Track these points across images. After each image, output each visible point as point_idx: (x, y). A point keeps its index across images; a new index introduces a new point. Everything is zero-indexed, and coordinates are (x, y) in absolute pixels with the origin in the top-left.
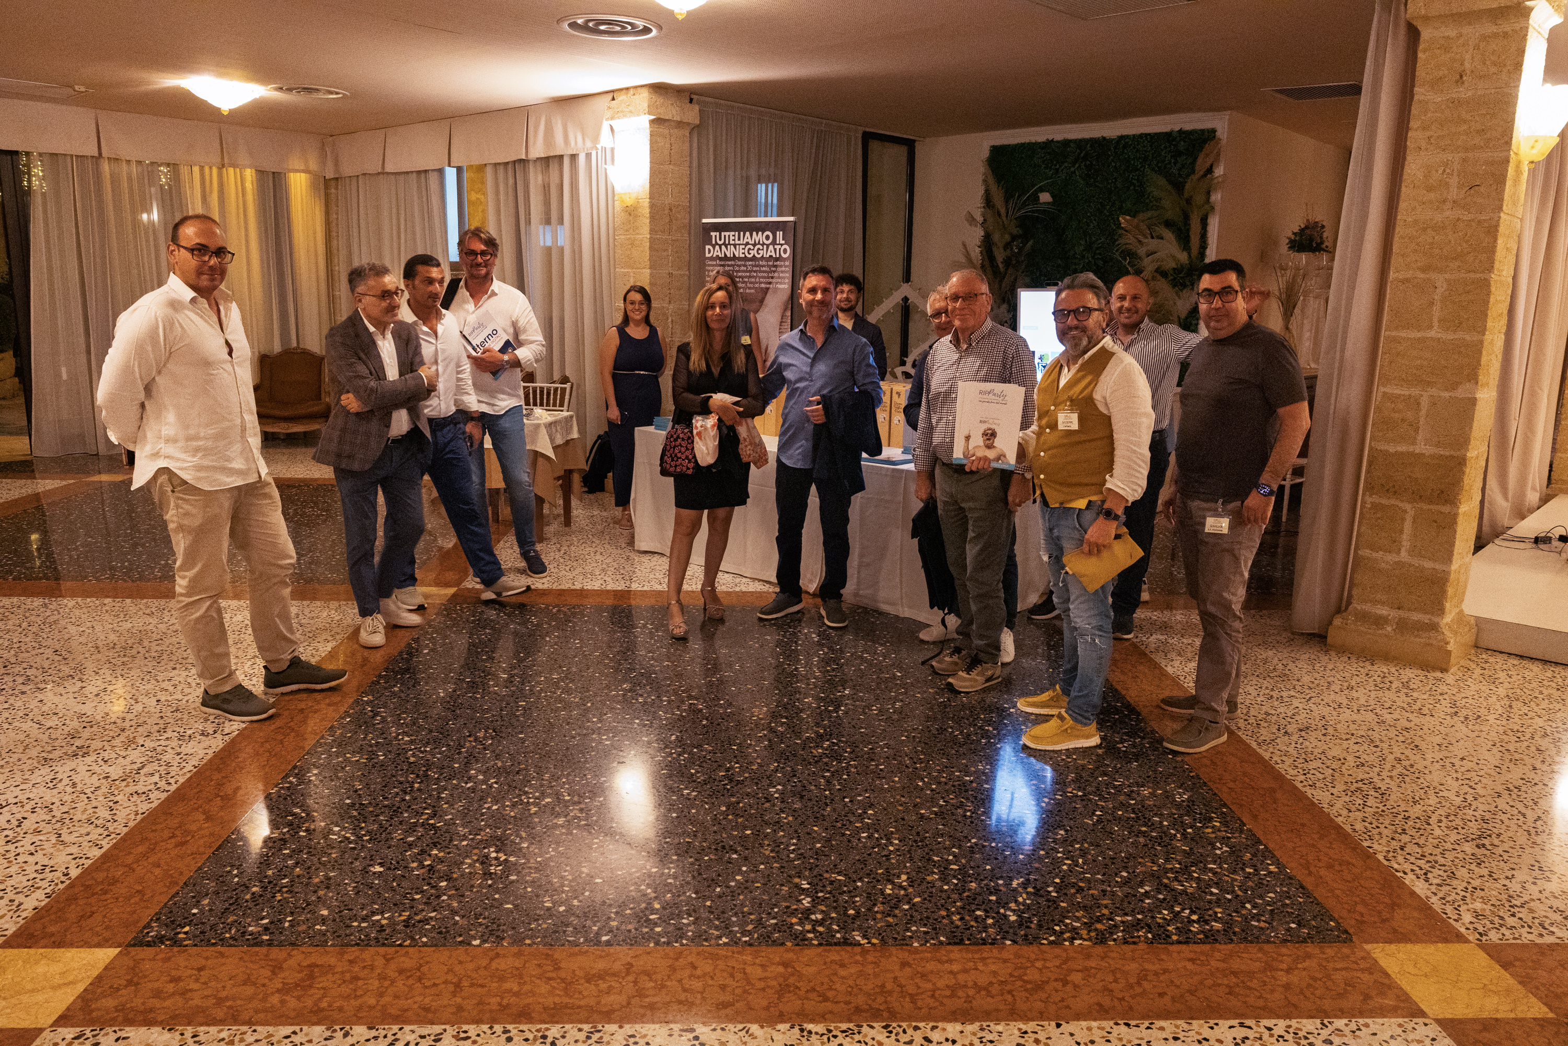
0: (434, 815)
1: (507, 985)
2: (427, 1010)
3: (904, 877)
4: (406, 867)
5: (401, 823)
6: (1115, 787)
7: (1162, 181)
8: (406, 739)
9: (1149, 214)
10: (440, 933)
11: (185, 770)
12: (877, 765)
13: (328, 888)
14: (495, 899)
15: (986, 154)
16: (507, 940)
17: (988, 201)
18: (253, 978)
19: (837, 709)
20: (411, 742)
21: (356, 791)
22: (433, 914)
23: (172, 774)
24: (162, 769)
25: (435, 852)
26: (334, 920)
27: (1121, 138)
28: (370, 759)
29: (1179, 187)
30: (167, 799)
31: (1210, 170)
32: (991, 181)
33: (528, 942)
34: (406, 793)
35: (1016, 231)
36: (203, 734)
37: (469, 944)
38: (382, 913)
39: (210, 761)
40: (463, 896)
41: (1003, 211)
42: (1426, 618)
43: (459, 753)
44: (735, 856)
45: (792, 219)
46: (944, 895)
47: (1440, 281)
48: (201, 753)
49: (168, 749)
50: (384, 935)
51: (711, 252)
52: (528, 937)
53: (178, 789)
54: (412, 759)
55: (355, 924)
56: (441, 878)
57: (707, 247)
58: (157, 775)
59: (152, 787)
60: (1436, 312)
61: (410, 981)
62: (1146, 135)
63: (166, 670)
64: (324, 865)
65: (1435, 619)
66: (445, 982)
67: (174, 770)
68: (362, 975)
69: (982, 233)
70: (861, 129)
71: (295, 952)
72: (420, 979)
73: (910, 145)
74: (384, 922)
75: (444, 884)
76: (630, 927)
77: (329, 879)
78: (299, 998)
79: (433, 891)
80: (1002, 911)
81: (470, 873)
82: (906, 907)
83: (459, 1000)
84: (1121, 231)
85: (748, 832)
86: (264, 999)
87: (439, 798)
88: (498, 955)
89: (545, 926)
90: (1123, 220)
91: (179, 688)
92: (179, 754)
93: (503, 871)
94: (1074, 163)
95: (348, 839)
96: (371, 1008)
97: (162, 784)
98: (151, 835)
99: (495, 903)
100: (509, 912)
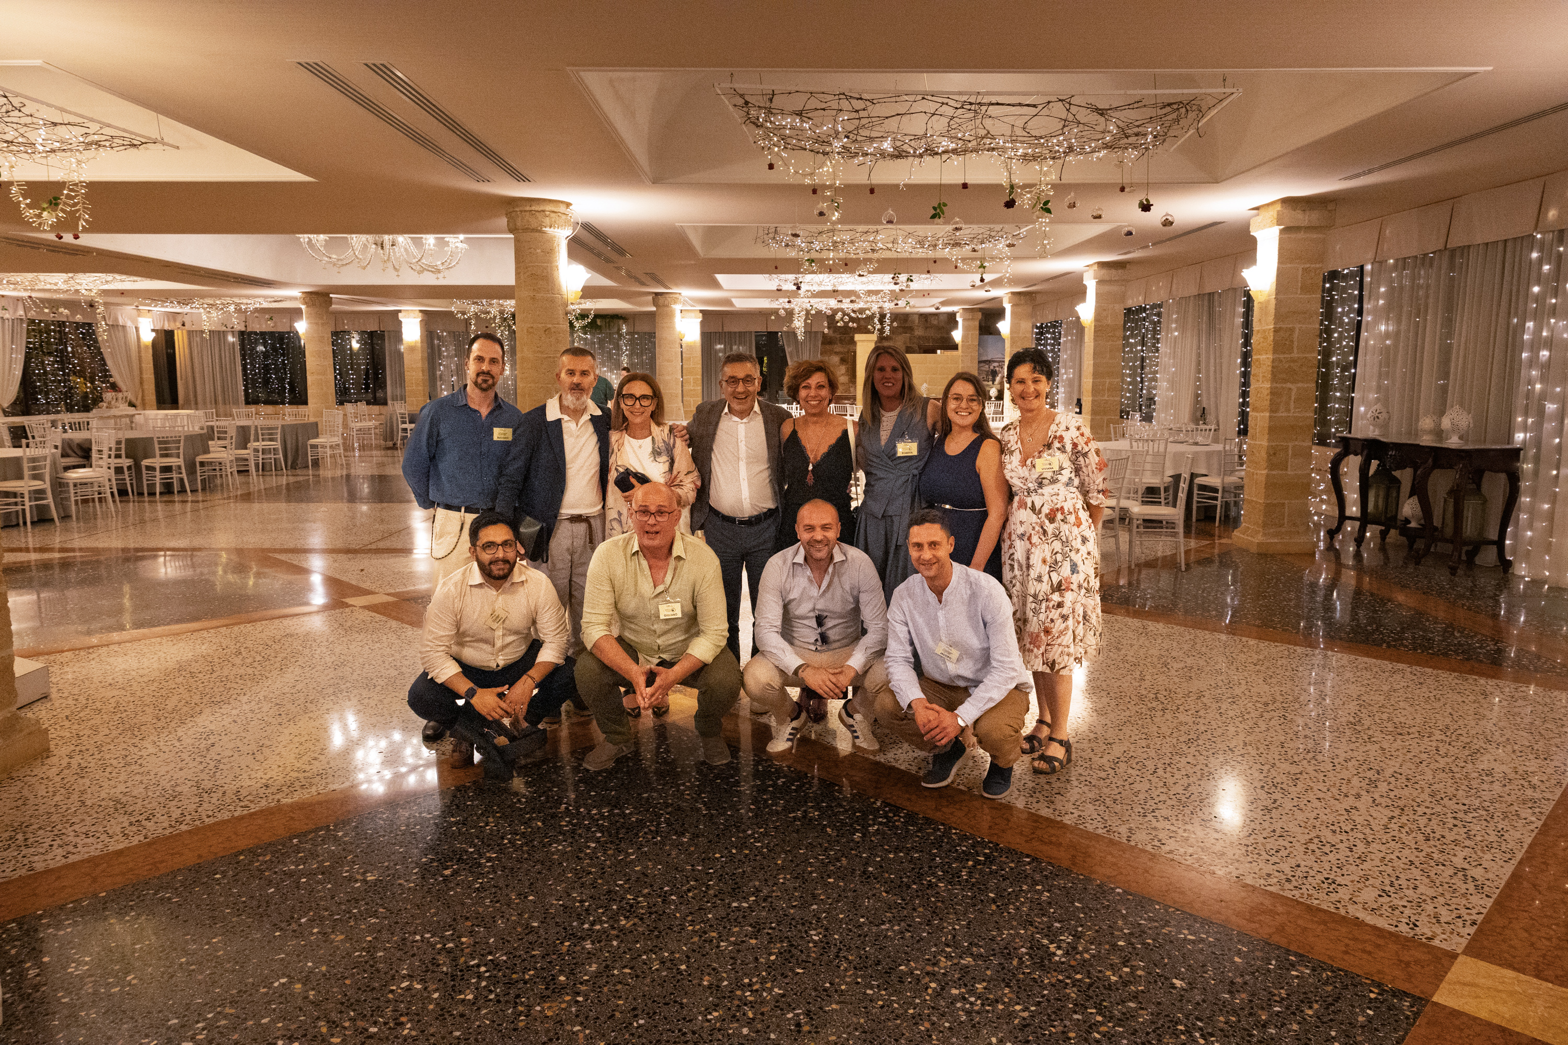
0: (1093, 1026)
1: (1113, 860)
4: (1150, 973)
10: (1142, 907)
13: (1232, 983)
14: (1085, 914)
16: (1095, 883)
18: (1299, 931)
22: (1142, 922)
25: (1114, 978)
26: (1230, 950)
33: (1081, 877)
37: (1125, 891)
38: (1185, 939)
40: (1110, 927)
50: (1189, 923)
52: (1079, 880)
55: (1211, 940)
56: (1121, 949)
61: (1178, 885)
64: (1234, 1012)
66: (1153, 876)
68: (1213, 902)
74: (1186, 932)
75: (1121, 943)
77: (1230, 992)
79: (1134, 940)
81: (1092, 943)
88: (1109, 877)
93: (1062, 934)
95: (1202, 1036)
99: (1087, 910)
100: (1079, 901)
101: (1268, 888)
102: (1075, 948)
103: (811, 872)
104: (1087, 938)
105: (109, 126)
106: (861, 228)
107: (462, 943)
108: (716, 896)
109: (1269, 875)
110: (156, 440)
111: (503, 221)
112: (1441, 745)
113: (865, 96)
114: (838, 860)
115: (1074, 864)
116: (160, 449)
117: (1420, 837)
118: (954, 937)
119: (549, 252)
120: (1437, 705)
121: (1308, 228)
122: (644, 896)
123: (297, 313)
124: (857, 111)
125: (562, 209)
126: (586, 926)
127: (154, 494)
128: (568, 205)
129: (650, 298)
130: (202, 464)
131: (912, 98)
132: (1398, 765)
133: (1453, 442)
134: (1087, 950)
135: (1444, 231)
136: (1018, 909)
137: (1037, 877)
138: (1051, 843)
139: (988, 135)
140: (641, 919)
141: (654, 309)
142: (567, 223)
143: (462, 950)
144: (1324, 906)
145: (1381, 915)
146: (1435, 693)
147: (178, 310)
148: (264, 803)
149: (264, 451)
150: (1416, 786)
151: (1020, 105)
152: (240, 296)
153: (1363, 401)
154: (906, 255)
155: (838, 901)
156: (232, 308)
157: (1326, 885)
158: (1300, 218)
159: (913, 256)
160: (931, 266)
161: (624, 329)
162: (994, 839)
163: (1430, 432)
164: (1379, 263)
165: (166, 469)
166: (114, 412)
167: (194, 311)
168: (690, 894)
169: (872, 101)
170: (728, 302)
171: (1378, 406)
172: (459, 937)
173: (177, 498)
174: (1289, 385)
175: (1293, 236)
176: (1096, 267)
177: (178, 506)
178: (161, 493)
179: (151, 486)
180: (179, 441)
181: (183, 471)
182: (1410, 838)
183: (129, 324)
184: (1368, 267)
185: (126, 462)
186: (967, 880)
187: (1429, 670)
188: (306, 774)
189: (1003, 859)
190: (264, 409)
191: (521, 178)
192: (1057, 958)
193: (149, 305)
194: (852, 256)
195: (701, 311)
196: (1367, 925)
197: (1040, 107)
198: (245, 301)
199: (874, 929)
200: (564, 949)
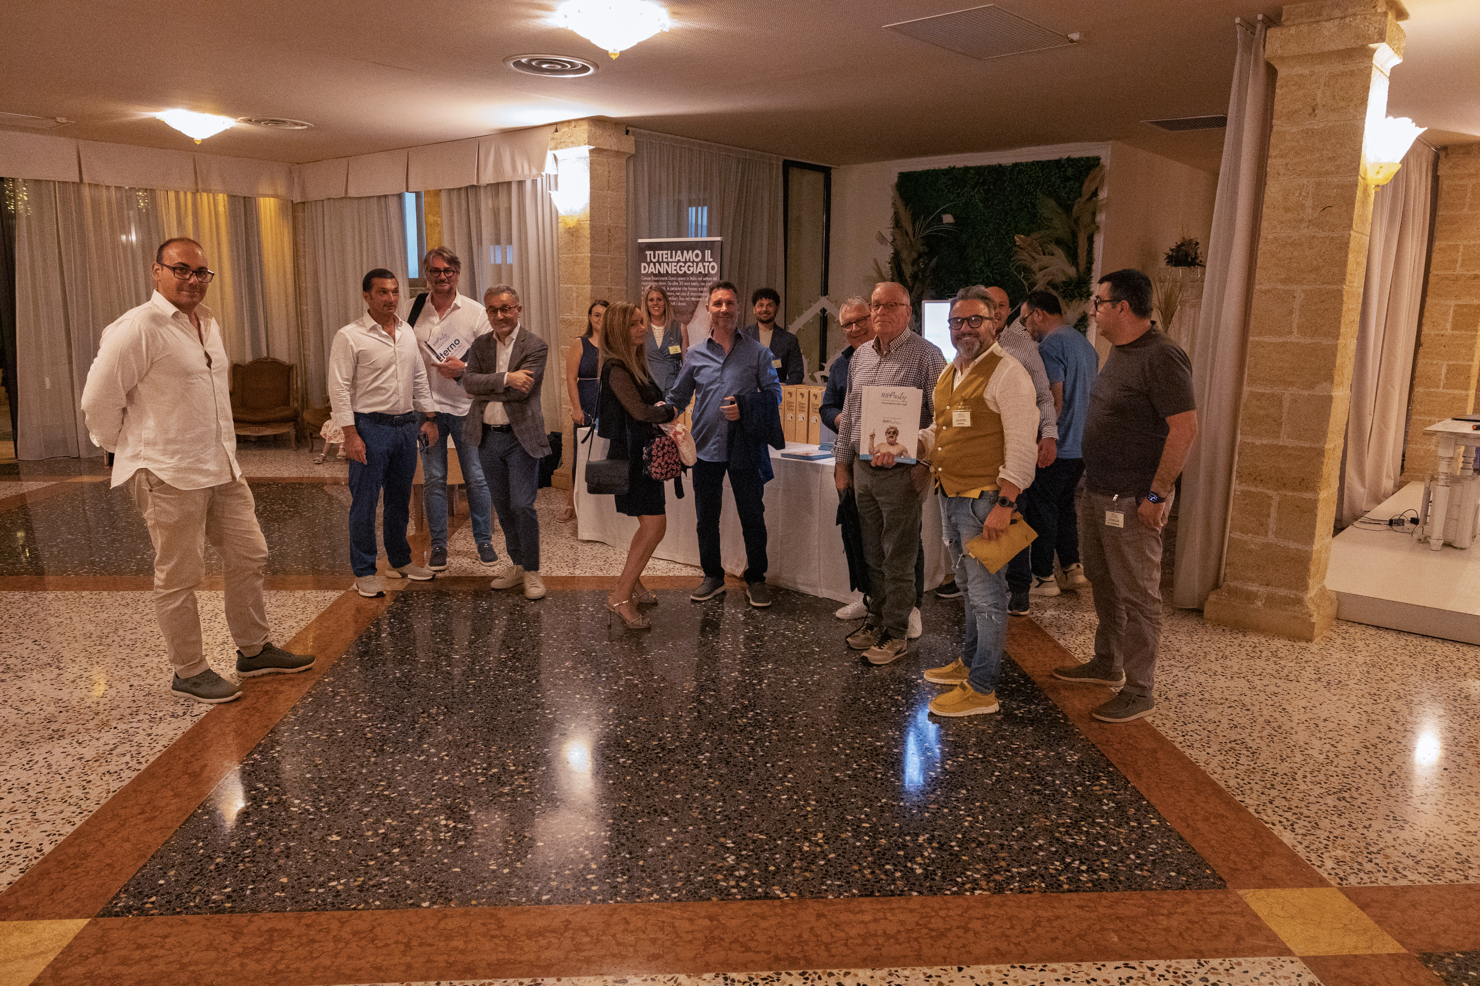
0: (389, 786)
1: (454, 944)
2: (379, 969)
3: (820, 835)
4: (361, 836)
5: (357, 794)
6: (1012, 750)
7: (1052, 203)
8: (364, 716)
9: (1043, 232)
10: (392, 896)
11: (155, 750)
12: (796, 733)
13: (287, 857)
14: (444, 864)
15: (895, 180)
16: (455, 901)
17: (897, 223)
18: (215, 943)
19: (760, 682)
20: (369, 719)
21: (316, 766)
22: (386, 879)
23: (143, 754)
24: (133, 749)
25: (389, 821)
26: (293, 887)
27: (1016, 165)
28: (329, 736)
29: (1068, 209)
30: (138, 777)
31: (1095, 194)
32: (899, 203)
33: (474, 902)
34: (363, 767)
35: (922, 249)
36: (173, 716)
37: (419, 906)
38: (338, 879)
39: (179, 740)
40: (414, 861)
41: (910, 231)
42: (1292, 594)
43: (413, 729)
44: (666, 819)
45: (719, 239)
46: (856, 851)
47: (1299, 291)
48: (171, 734)
49: (140, 730)
50: (339, 899)
51: (646, 269)
52: (473, 898)
53: (148, 768)
54: (369, 735)
55: (313, 890)
56: (393, 845)
57: (643, 264)
58: (128, 756)
59: (124, 766)
60: (1296, 319)
61: (363, 942)
62: (1038, 162)
63: (139, 657)
64: (285, 835)
65: (1300, 595)
66: (397, 942)
67: (145, 751)
68: (317, 938)
69: (892, 251)
70: (782, 158)
71: (256, 918)
72: (373, 941)
73: (826, 172)
74: (340, 887)
75: (396, 850)
76: (569, 886)
77: (289, 848)
78: (258, 961)
79: (386, 858)
80: (909, 865)
81: (421, 840)
82: (822, 863)
83: (409, 959)
84: (1015, 249)
85: (678, 796)
86: (225, 964)
87: (394, 770)
88: (445, 916)
89: (489, 887)
90: (1018, 239)
91: (151, 673)
92: (149, 735)
93: (452, 837)
94: (973, 188)
95: (308, 810)
96: (326, 968)
97: (133, 764)
98: (122, 812)
99: (444, 867)
100: (457, 875)
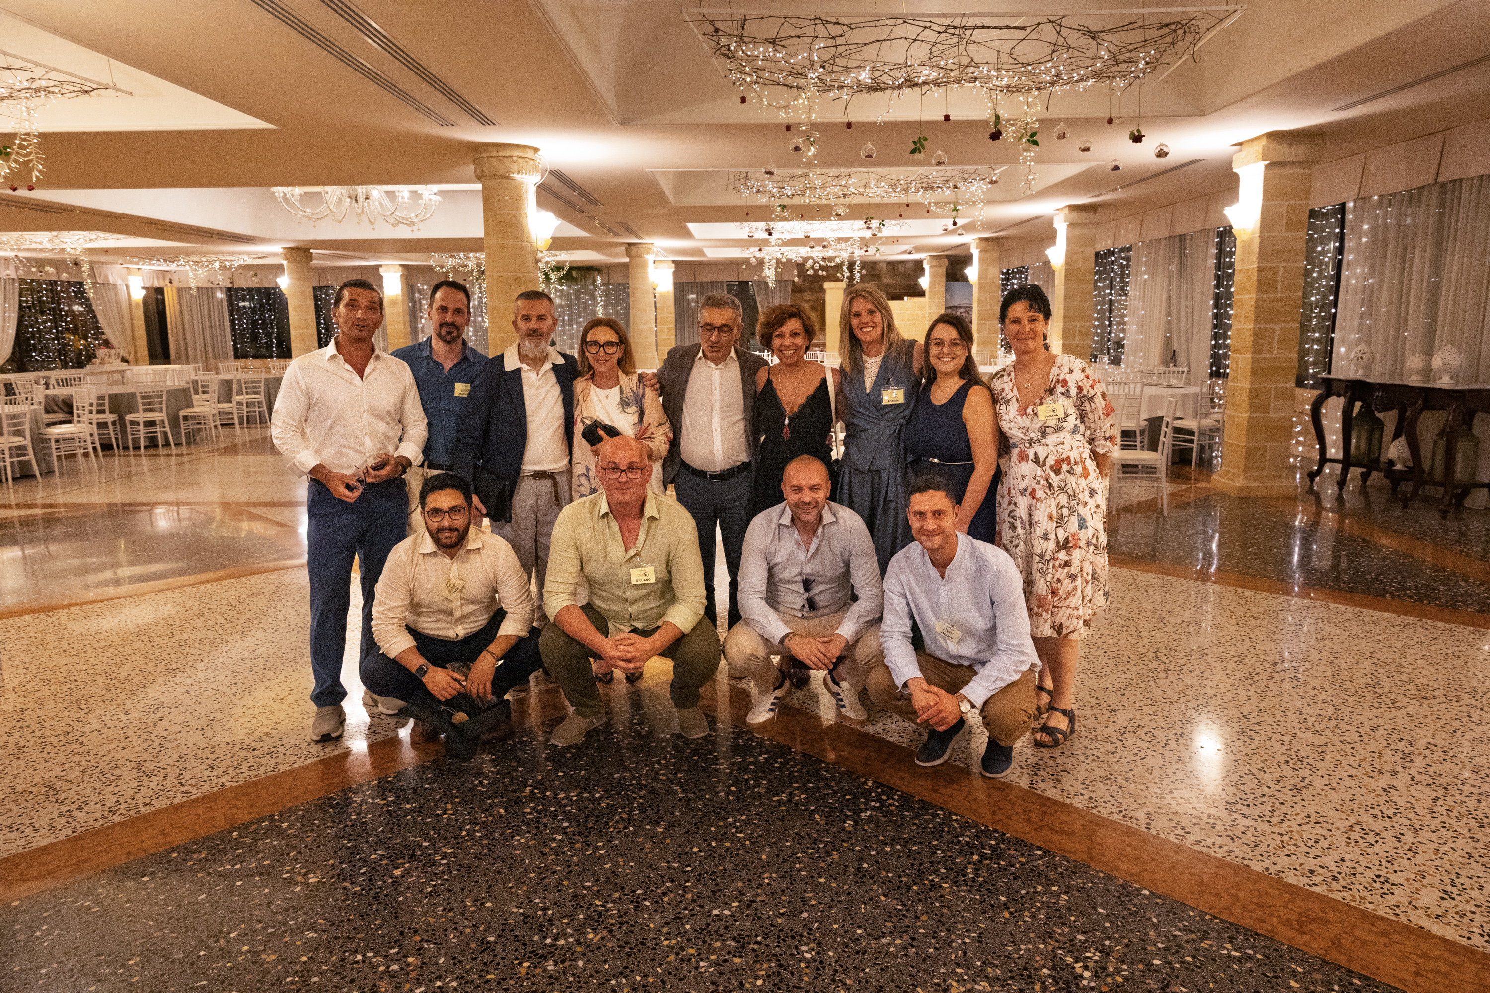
101: (1313, 888)
102: (1104, 969)
103: (799, 870)
104: (1117, 955)
105: (55, 70)
106: (833, 171)
107: (408, 965)
108: (694, 901)
109: (1312, 872)
110: (138, 395)
111: (470, 169)
112: (1472, 710)
113: (843, 20)
114: (829, 854)
115: (1092, 859)
116: (143, 404)
117: (1473, 824)
118: (965, 953)
119: (518, 199)
120: (1458, 663)
121: (1294, 164)
122: (614, 901)
123: (279, 269)
124: (834, 38)
125: (530, 154)
126: (549, 941)
127: (139, 448)
128: (536, 150)
129: (623, 249)
130: (186, 418)
131: (893, 22)
132: (1430, 735)
133: (1445, 382)
134: (1118, 971)
135: (1434, 167)
136: (1033, 916)
137: (1052, 875)
138: (1062, 831)
139: (972, 63)
140: (611, 932)
141: (627, 260)
142: (535, 169)
143: (408, 974)
144: (1381, 912)
145: (1448, 923)
146: (1452, 649)
147: (164, 267)
148: (206, 788)
149: (248, 404)
150: (1455, 760)
151: (1008, 27)
152: (223, 253)
153: (1343, 342)
154: (877, 200)
155: (831, 907)
156: (217, 265)
157: (1378, 885)
158: (1287, 153)
159: (886, 200)
160: (903, 211)
161: (599, 280)
162: (999, 827)
163: (1418, 372)
164: (1363, 200)
165: (151, 424)
166: (107, 368)
167: (180, 268)
168: (666, 899)
169: (849, 26)
170: (700, 252)
171: (1362, 346)
172: (406, 957)
173: (161, 451)
174: (1273, 326)
175: (1279, 171)
176: (1066, 210)
177: (162, 460)
178: (145, 447)
179: (136, 441)
180: (161, 396)
181: (167, 425)
182: (1461, 823)
183: (119, 282)
184: (1351, 204)
185: (109, 417)
186: (973, 880)
187: (1441, 624)
188: (256, 753)
189: (1012, 852)
190: (251, 363)
191: (485, 121)
192: (1085, 982)
193: (137, 263)
194: (824, 201)
195: (674, 262)
196: (1435, 937)
197: (1029, 30)
198: (229, 258)
199: (874, 944)
200: (523, 971)
